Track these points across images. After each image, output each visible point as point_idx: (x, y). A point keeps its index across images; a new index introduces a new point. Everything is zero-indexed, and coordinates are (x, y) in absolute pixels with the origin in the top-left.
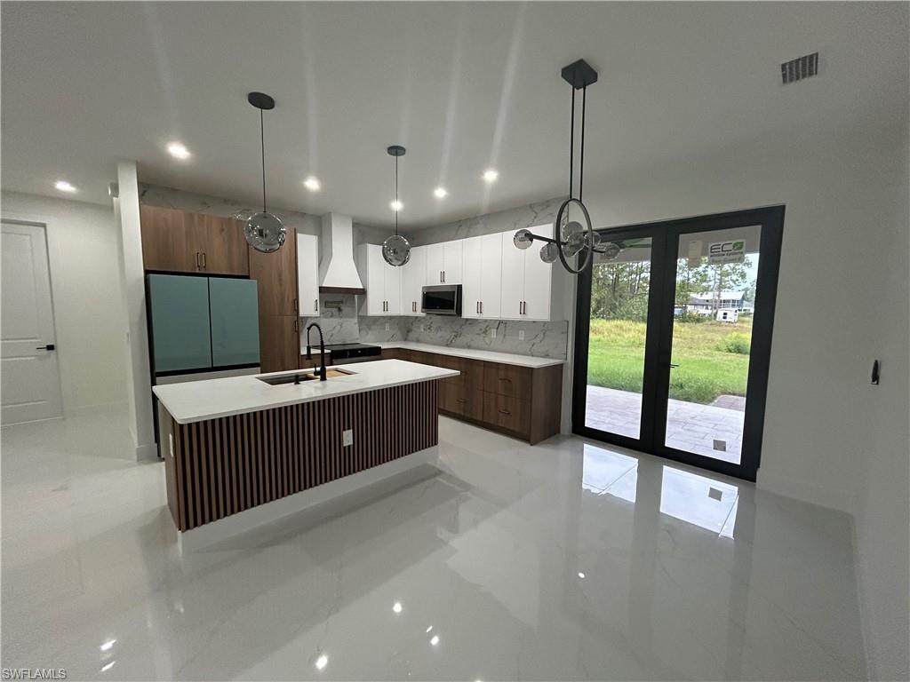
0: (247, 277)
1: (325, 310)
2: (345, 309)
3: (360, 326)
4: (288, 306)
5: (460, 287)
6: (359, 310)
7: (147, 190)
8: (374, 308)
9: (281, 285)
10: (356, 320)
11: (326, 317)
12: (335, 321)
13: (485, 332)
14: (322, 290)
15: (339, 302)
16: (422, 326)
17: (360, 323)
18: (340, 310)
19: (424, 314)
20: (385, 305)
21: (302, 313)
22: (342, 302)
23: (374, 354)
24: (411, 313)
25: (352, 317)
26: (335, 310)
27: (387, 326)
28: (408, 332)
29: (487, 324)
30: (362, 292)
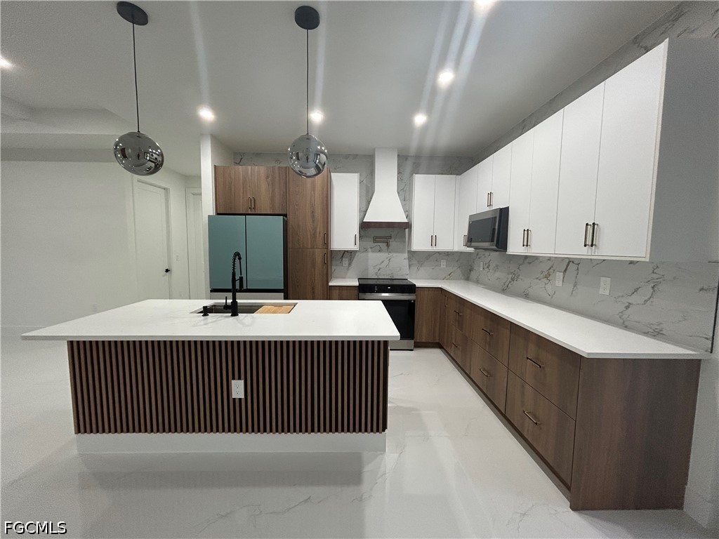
1: (366, 243)
2: (393, 243)
3: (410, 261)
4: (318, 240)
5: (507, 211)
7: (242, 157)
10: (406, 255)
11: (373, 252)
12: (383, 256)
13: (547, 276)
14: (365, 227)
15: (386, 237)
16: (479, 264)
17: (410, 259)
18: (388, 245)
20: (434, 240)
21: (335, 246)
22: (391, 237)
23: (407, 291)
24: (463, 249)
25: (405, 253)
26: (383, 245)
27: (443, 264)
28: (470, 271)
29: (550, 263)
30: (407, 226)
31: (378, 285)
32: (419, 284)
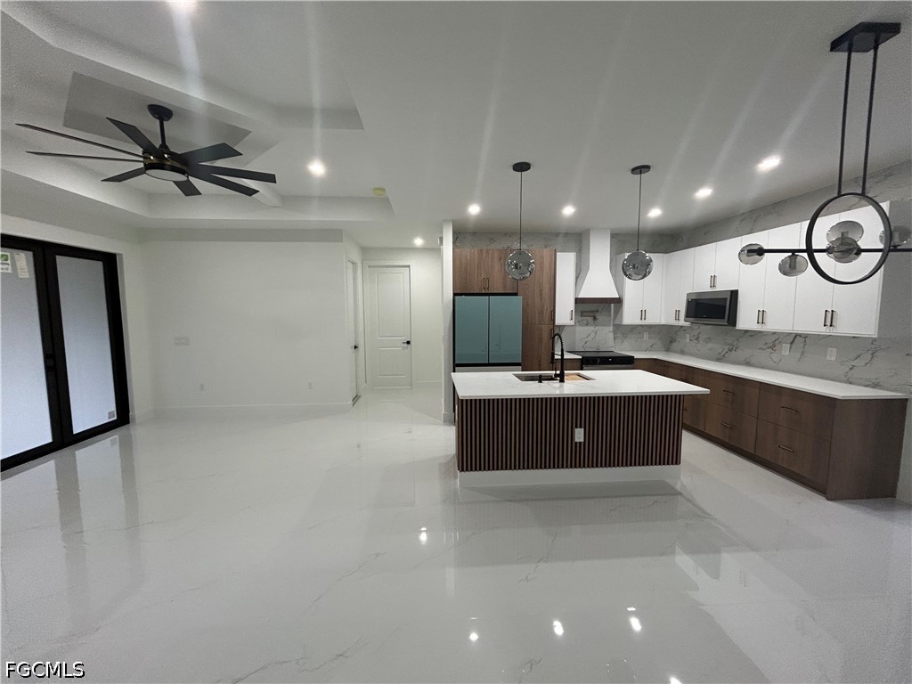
0: (516, 294)
1: (580, 318)
2: (601, 318)
3: (615, 334)
4: (547, 316)
5: (734, 294)
6: (615, 317)
7: (458, 236)
8: (630, 316)
9: (541, 299)
10: (611, 328)
11: (580, 325)
12: (591, 328)
13: (773, 347)
14: (578, 301)
15: (593, 312)
16: (688, 336)
17: (615, 332)
18: (595, 318)
19: (688, 324)
20: (643, 314)
21: (558, 322)
22: (598, 311)
23: (626, 362)
24: (673, 322)
25: (609, 325)
26: (590, 319)
27: (646, 336)
28: (671, 342)
29: (777, 337)
30: (618, 302)
31: (601, 358)
32: (637, 356)
